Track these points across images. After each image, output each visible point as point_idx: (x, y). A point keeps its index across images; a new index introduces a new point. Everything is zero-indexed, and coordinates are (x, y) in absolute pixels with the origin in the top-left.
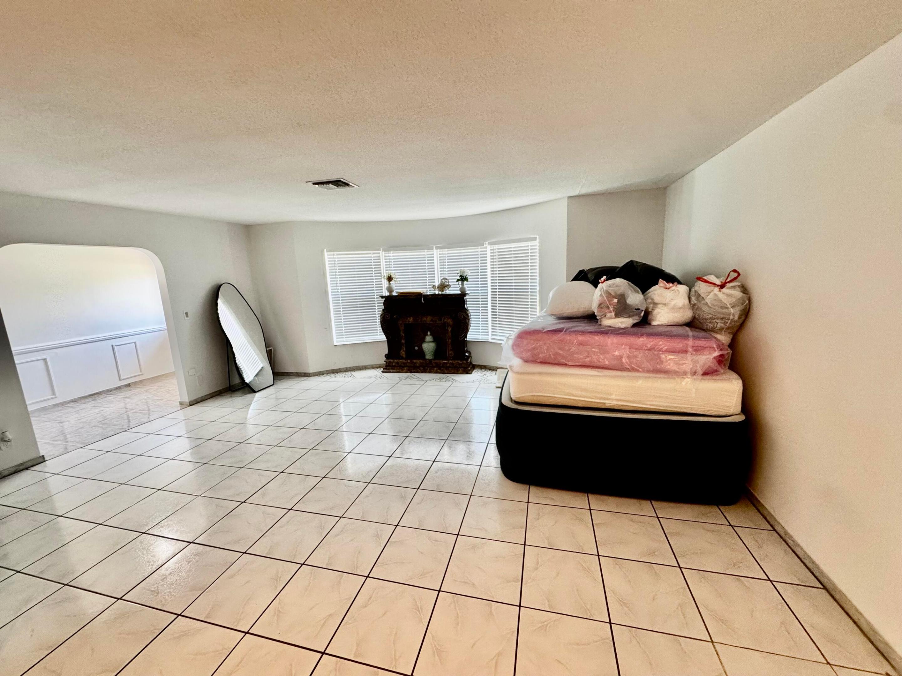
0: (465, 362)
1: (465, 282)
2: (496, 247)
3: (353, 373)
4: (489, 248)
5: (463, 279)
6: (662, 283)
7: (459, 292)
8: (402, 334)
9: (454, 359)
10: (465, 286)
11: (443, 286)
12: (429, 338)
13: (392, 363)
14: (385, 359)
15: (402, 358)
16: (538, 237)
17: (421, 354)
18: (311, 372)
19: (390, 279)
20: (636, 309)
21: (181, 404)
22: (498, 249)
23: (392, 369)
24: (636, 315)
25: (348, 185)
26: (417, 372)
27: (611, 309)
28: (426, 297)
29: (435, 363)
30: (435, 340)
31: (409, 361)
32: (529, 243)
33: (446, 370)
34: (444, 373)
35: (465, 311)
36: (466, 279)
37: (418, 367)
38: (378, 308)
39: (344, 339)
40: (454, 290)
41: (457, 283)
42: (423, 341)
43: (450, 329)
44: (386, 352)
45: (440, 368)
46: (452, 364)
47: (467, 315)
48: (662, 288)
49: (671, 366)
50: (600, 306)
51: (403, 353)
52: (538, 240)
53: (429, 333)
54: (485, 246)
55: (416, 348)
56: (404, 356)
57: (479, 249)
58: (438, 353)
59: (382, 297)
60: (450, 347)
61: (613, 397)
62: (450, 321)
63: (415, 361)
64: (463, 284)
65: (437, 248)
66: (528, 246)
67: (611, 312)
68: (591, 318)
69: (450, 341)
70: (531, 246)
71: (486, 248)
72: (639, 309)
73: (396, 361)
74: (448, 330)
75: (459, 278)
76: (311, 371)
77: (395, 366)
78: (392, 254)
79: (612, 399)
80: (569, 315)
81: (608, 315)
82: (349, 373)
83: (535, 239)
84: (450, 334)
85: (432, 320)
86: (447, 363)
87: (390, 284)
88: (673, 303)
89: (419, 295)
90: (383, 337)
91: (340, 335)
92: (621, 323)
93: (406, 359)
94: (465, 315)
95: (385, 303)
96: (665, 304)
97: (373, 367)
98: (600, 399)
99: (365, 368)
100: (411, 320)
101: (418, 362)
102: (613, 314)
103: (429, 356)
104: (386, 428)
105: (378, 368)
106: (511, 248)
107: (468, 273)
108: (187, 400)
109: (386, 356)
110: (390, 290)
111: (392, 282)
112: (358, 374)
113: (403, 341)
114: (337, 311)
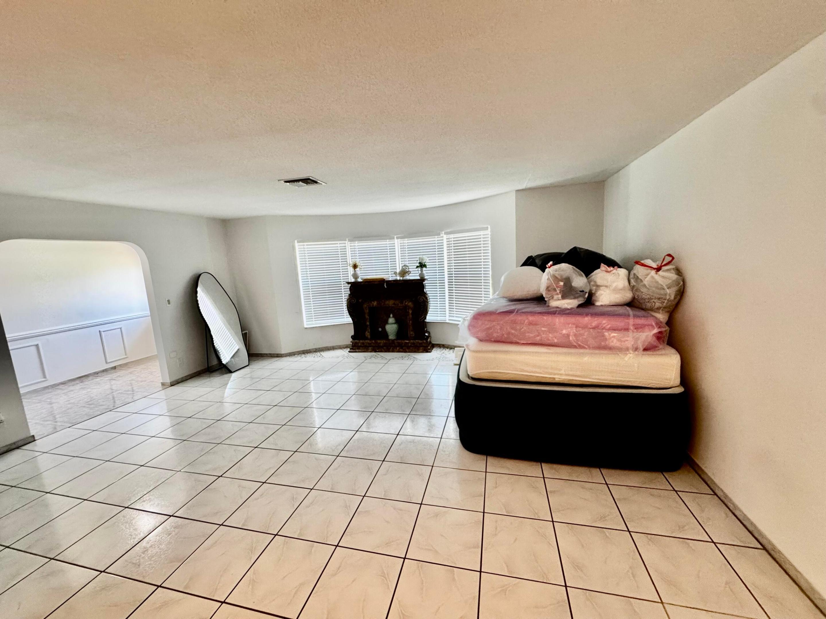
0: (425, 341)
1: (424, 269)
2: (452, 236)
3: (322, 353)
4: (445, 237)
5: (422, 265)
6: (603, 267)
7: (419, 278)
8: (367, 317)
9: (415, 338)
10: (424, 272)
11: (403, 273)
12: (391, 320)
13: (358, 343)
14: (351, 340)
15: (367, 338)
16: (489, 227)
17: (385, 334)
18: (283, 353)
19: (355, 266)
20: (580, 291)
21: (163, 384)
22: (454, 238)
23: (358, 349)
24: (580, 296)
25: (316, 182)
26: (381, 351)
27: (558, 291)
28: (389, 282)
29: (398, 342)
30: (397, 322)
31: (373, 341)
32: (482, 233)
33: (408, 349)
34: (405, 352)
35: (424, 294)
36: (425, 266)
37: (382, 347)
38: (345, 293)
39: (314, 322)
40: (414, 275)
41: (417, 269)
42: (386, 322)
43: (410, 312)
44: (352, 333)
45: (402, 348)
46: (414, 343)
47: (427, 298)
48: (604, 272)
49: (615, 343)
50: (548, 289)
51: (368, 334)
52: (489, 230)
53: (391, 316)
54: (441, 235)
55: (380, 329)
56: (369, 337)
57: (436, 238)
58: (401, 333)
59: (348, 283)
60: (411, 327)
61: (562, 372)
62: (410, 304)
63: (379, 341)
64: (422, 271)
65: (397, 238)
66: (480, 235)
67: (557, 294)
68: (539, 300)
69: (411, 322)
70: (484, 235)
71: (442, 237)
72: (583, 291)
73: (361, 341)
74: (408, 312)
75: (418, 265)
76: (283, 352)
77: (360, 346)
78: (357, 244)
79: (561, 374)
80: (521, 298)
81: (556, 297)
82: (318, 354)
83: (487, 229)
84: (411, 316)
85: (394, 304)
86: (408, 343)
87: (355, 271)
88: (614, 285)
89: (382, 281)
90: (349, 320)
91: (309, 318)
92: (567, 304)
93: (371, 339)
94: (425, 299)
95: (351, 289)
96: (606, 286)
97: (340, 347)
98: (551, 374)
99: (333, 348)
100: (375, 303)
101: (382, 342)
102: (560, 296)
103: (392, 337)
104: (354, 405)
105: (345, 348)
106: (465, 237)
107: (426, 260)
108: (168, 381)
109: (352, 337)
110: (355, 276)
111: (357, 270)
112: (326, 354)
113: (368, 323)
114: (307, 298)
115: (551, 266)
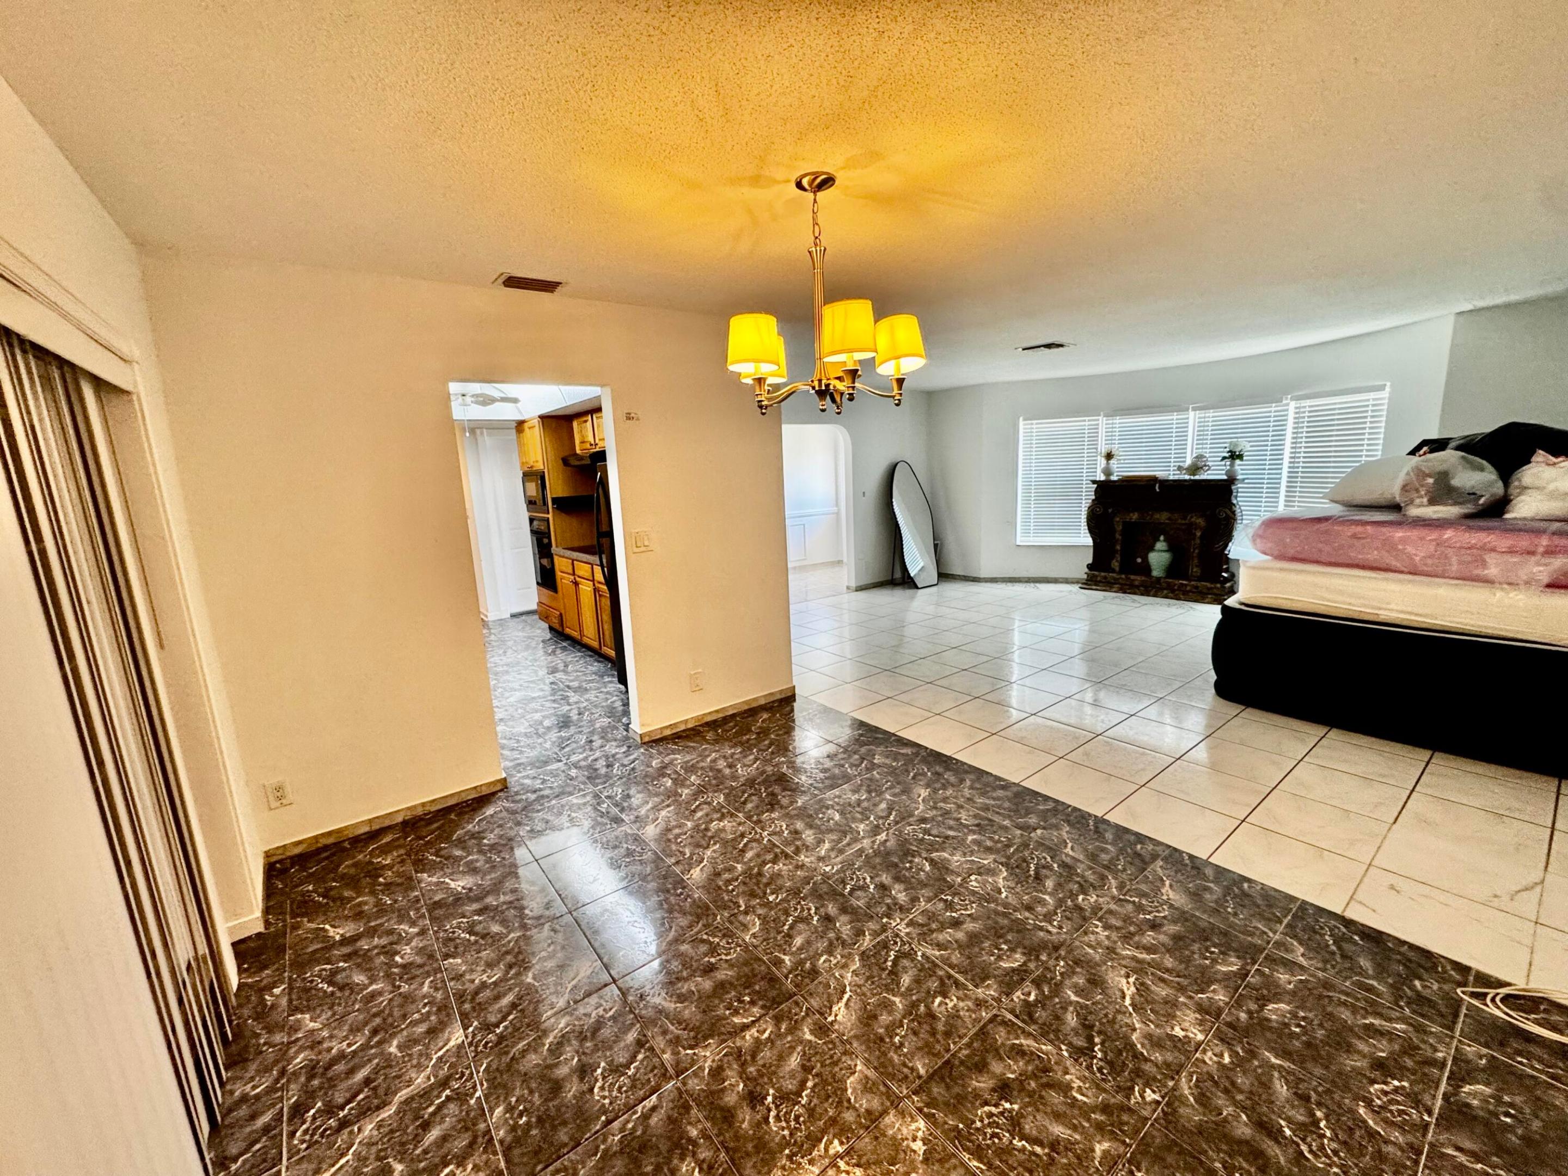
0: (1219, 585)
1: (1238, 462)
2: (1308, 403)
3: (1038, 585)
4: (1293, 404)
5: (1234, 456)
6: (1540, 456)
7: (1225, 477)
8: (1118, 536)
9: (1200, 579)
10: (1237, 467)
11: (1195, 469)
12: (1161, 545)
13: (1097, 576)
14: (1087, 570)
15: (1113, 571)
16: (1388, 384)
17: (1146, 569)
18: (982, 576)
19: (1109, 456)
20: (1469, 494)
21: (848, 588)
22: (1310, 406)
23: (1096, 585)
24: (1469, 501)
25: (1061, 346)
26: (1135, 593)
27: (1423, 493)
28: (1164, 483)
29: (1166, 582)
30: (1171, 549)
31: (1123, 576)
32: (1372, 395)
33: (1183, 594)
34: (1177, 598)
35: (1230, 506)
36: (1240, 457)
37: (1137, 587)
38: (1087, 496)
39: (1031, 539)
40: (1216, 472)
41: (1223, 463)
42: (1151, 548)
43: (1198, 534)
44: (1090, 561)
45: (1173, 591)
46: (1197, 587)
47: (1234, 513)
48: (1543, 465)
50: (1405, 488)
51: (1115, 564)
52: (1388, 389)
53: (1162, 538)
54: (1284, 402)
55: (1139, 560)
56: (1117, 569)
57: (1274, 407)
58: (1175, 569)
59: (1094, 482)
60: (1196, 561)
61: (1392, 606)
62: (1201, 521)
63: (1132, 577)
64: (1232, 465)
65: (1194, 409)
66: (1368, 400)
67: (1422, 497)
68: (1396, 507)
69: (1197, 551)
70: (1374, 400)
71: (1288, 405)
72: (1474, 494)
73: (1103, 574)
74: (1195, 534)
75: (1227, 455)
76: (983, 574)
77: (1100, 582)
78: (1118, 420)
79: (1392, 610)
81: (1418, 501)
82: (1032, 585)
83: (1382, 388)
84: (1198, 541)
85: (1169, 519)
86: (1186, 585)
87: (1108, 464)
88: (1551, 487)
89: (1154, 480)
90: (1089, 541)
91: (1026, 532)
92: (1435, 512)
93: (1120, 572)
94: (1229, 512)
95: (1096, 491)
96: (1537, 488)
97: (1067, 581)
98: (1373, 608)
99: (1055, 581)
100: (1135, 516)
101: (1138, 579)
102: (1425, 500)
103: (1156, 573)
104: (1079, 668)
105: (1073, 583)
106: (1335, 404)
107: (1244, 445)
108: (853, 584)
109: (1090, 567)
110: (1107, 472)
111: (1112, 462)
112: (1044, 587)
113: (1118, 547)
114: (1027, 500)
115: (1425, 454)
